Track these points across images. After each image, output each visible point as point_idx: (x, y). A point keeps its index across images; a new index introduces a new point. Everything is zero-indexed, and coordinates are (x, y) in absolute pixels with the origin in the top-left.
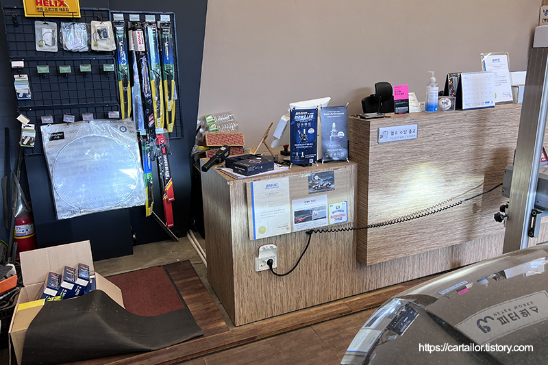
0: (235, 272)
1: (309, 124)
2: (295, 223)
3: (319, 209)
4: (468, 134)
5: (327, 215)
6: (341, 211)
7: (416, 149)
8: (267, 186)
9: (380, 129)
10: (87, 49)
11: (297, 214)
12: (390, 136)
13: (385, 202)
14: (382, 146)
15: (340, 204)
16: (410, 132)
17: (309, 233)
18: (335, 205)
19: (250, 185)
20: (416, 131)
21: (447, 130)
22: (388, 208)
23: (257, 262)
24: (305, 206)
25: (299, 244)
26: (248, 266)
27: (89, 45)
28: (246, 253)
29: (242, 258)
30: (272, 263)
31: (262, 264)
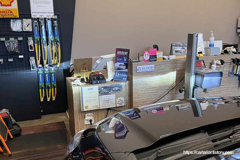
0: (76, 124)
6: (122, 101)
8: (88, 89)
9: (137, 66)
10: (21, 30)
12: (142, 69)
13: (141, 97)
14: (138, 74)
15: (121, 98)
16: (151, 68)
17: (108, 109)
18: (119, 98)
20: (154, 67)
21: (169, 67)
22: (142, 100)
23: (85, 120)
25: (103, 114)
26: (81, 121)
27: (22, 29)
28: (80, 116)
29: (78, 118)
30: (92, 121)
31: (87, 121)
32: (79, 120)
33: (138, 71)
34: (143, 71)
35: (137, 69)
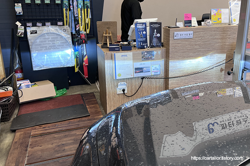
1: (143, 29)
2: (135, 73)
3: (146, 67)
4: (219, 37)
5: (150, 71)
6: (157, 69)
7: (192, 43)
8: (122, 56)
9: (175, 32)
11: (136, 69)
12: (179, 36)
14: (176, 41)
15: (157, 66)
16: (190, 35)
17: (143, 78)
18: (154, 66)
19: (114, 54)
20: (192, 34)
21: (208, 35)
22: (179, 69)
23: (117, 89)
24: (140, 66)
25: (137, 83)
26: (113, 90)
28: (113, 85)
29: (110, 87)
30: (124, 91)
31: (120, 91)
32: (110, 89)
33: (175, 38)
34: (180, 38)
35: (175, 35)
